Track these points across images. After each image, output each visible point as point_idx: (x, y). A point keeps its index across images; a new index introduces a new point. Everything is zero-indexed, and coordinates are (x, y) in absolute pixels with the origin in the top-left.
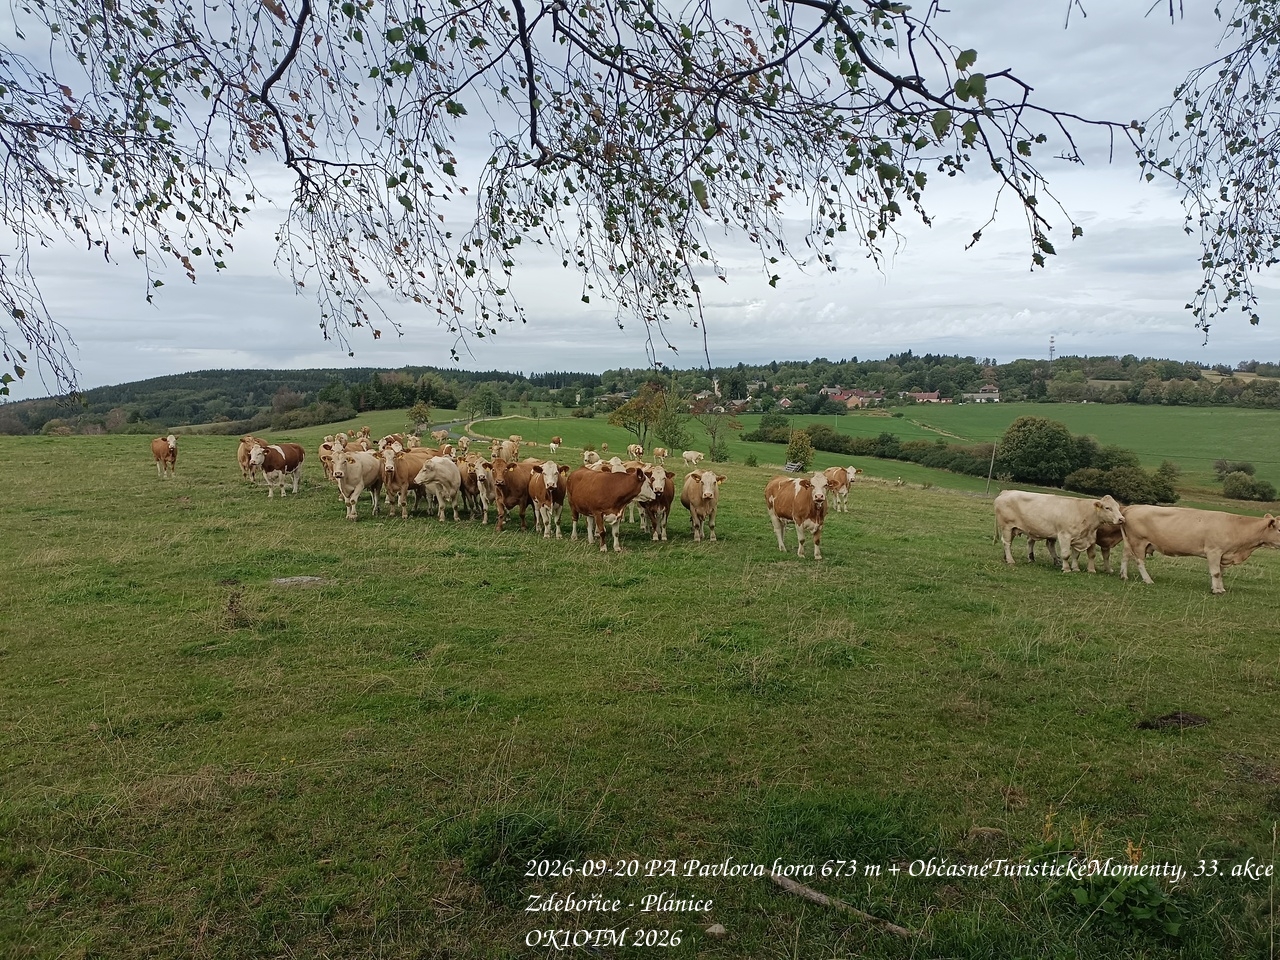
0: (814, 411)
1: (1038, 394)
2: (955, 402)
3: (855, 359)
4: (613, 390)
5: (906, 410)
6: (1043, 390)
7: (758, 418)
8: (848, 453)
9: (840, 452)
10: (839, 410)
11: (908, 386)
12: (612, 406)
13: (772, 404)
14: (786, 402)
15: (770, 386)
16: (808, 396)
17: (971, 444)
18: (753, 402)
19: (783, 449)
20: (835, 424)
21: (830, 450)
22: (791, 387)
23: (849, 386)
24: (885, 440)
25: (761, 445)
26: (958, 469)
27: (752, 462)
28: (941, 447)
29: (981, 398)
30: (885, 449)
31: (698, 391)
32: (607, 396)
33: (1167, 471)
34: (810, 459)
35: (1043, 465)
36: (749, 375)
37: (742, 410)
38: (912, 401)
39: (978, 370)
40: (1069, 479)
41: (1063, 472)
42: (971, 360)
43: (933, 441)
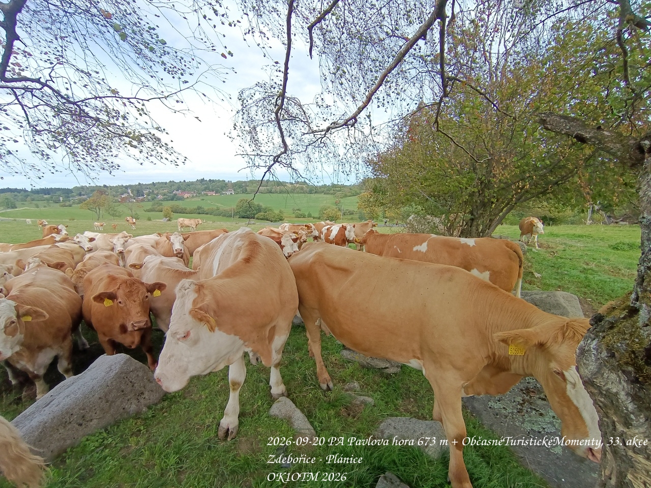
0: (172, 199)
1: (245, 191)
2: (221, 194)
3: (185, 181)
4: (80, 195)
5: (205, 198)
6: (246, 190)
7: (151, 203)
8: (187, 213)
9: (184, 213)
10: (182, 199)
11: (205, 189)
12: (80, 202)
13: (155, 198)
14: (160, 197)
15: (153, 191)
16: (169, 194)
17: (227, 208)
18: (147, 197)
19: (162, 213)
20: (180, 204)
21: (180, 213)
22: (161, 191)
23: (184, 191)
24: (199, 208)
25: (153, 213)
26: (224, 216)
27: (149, 219)
28: (218, 209)
29: (228, 193)
30: (199, 211)
31: (123, 194)
32: (77, 197)
33: (281, 212)
34: (172, 216)
35: (248, 213)
36: (144, 187)
37: (143, 201)
38: (207, 195)
39: (226, 184)
40: (256, 216)
41: (254, 215)
42: (224, 181)
43: (215, 208)
